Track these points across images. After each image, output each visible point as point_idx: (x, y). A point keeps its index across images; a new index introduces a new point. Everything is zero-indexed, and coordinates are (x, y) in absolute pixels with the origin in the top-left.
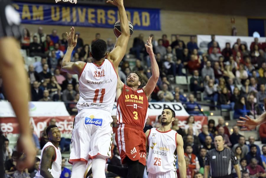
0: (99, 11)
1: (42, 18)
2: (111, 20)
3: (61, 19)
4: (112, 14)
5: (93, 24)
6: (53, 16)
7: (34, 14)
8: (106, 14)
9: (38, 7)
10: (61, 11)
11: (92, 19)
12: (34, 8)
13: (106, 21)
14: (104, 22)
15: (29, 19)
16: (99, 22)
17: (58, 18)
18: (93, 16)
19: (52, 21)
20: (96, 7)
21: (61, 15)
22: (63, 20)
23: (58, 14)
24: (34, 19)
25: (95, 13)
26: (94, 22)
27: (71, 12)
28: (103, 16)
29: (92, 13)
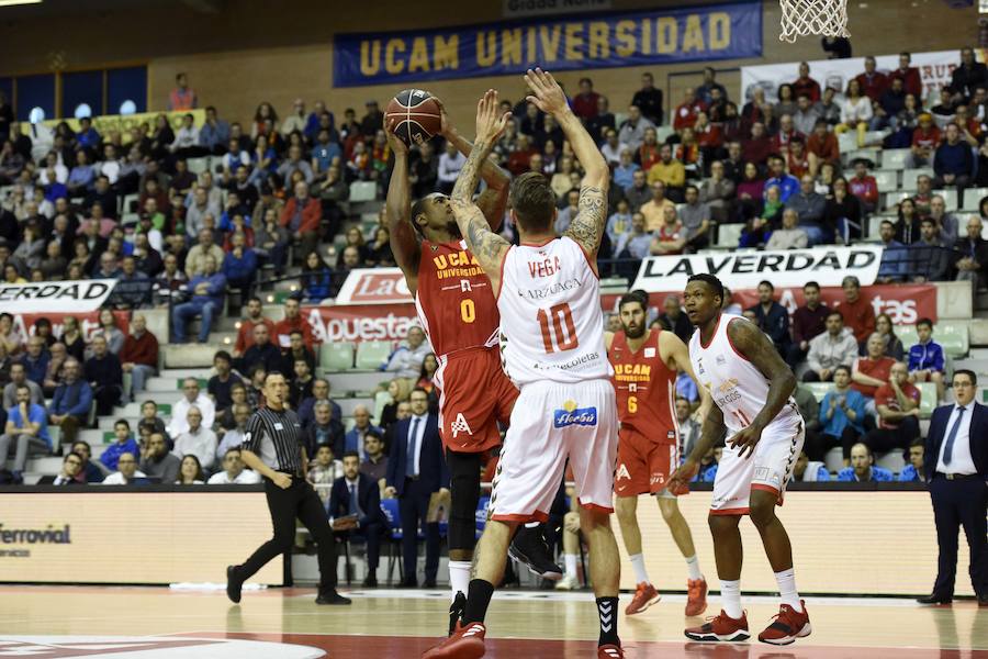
0: (594, 27)
1: (455, 64)
2: (625, 45)
3: (499, 59)
4: (626, 32)
5: (579, 62)
6: (480, 54)
7: (437, 56)
8: (612, 33)
9: (446, 40)
10: (499, 40)
11: (576, 49)
12: (439, 42)
13: (612, 49)
14: (606, 53)
15: (426, 68)
16: (593, 53)
17: (492, 57)
18: (579, 42)
19: (480, 68)
20: (587, 17)
21: (499, 50)
22: (506, 61)
23: (493, 48)
24: (438, 68)
25: (585, 36)
26: (579, 56)
27: (524, 40)
28: (604, 40)
29: (576, 35)
